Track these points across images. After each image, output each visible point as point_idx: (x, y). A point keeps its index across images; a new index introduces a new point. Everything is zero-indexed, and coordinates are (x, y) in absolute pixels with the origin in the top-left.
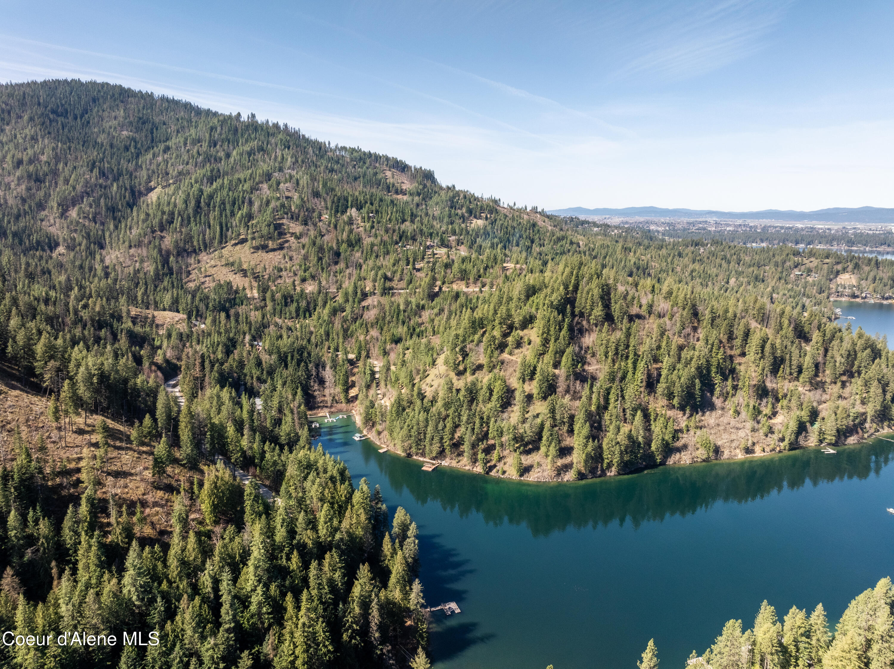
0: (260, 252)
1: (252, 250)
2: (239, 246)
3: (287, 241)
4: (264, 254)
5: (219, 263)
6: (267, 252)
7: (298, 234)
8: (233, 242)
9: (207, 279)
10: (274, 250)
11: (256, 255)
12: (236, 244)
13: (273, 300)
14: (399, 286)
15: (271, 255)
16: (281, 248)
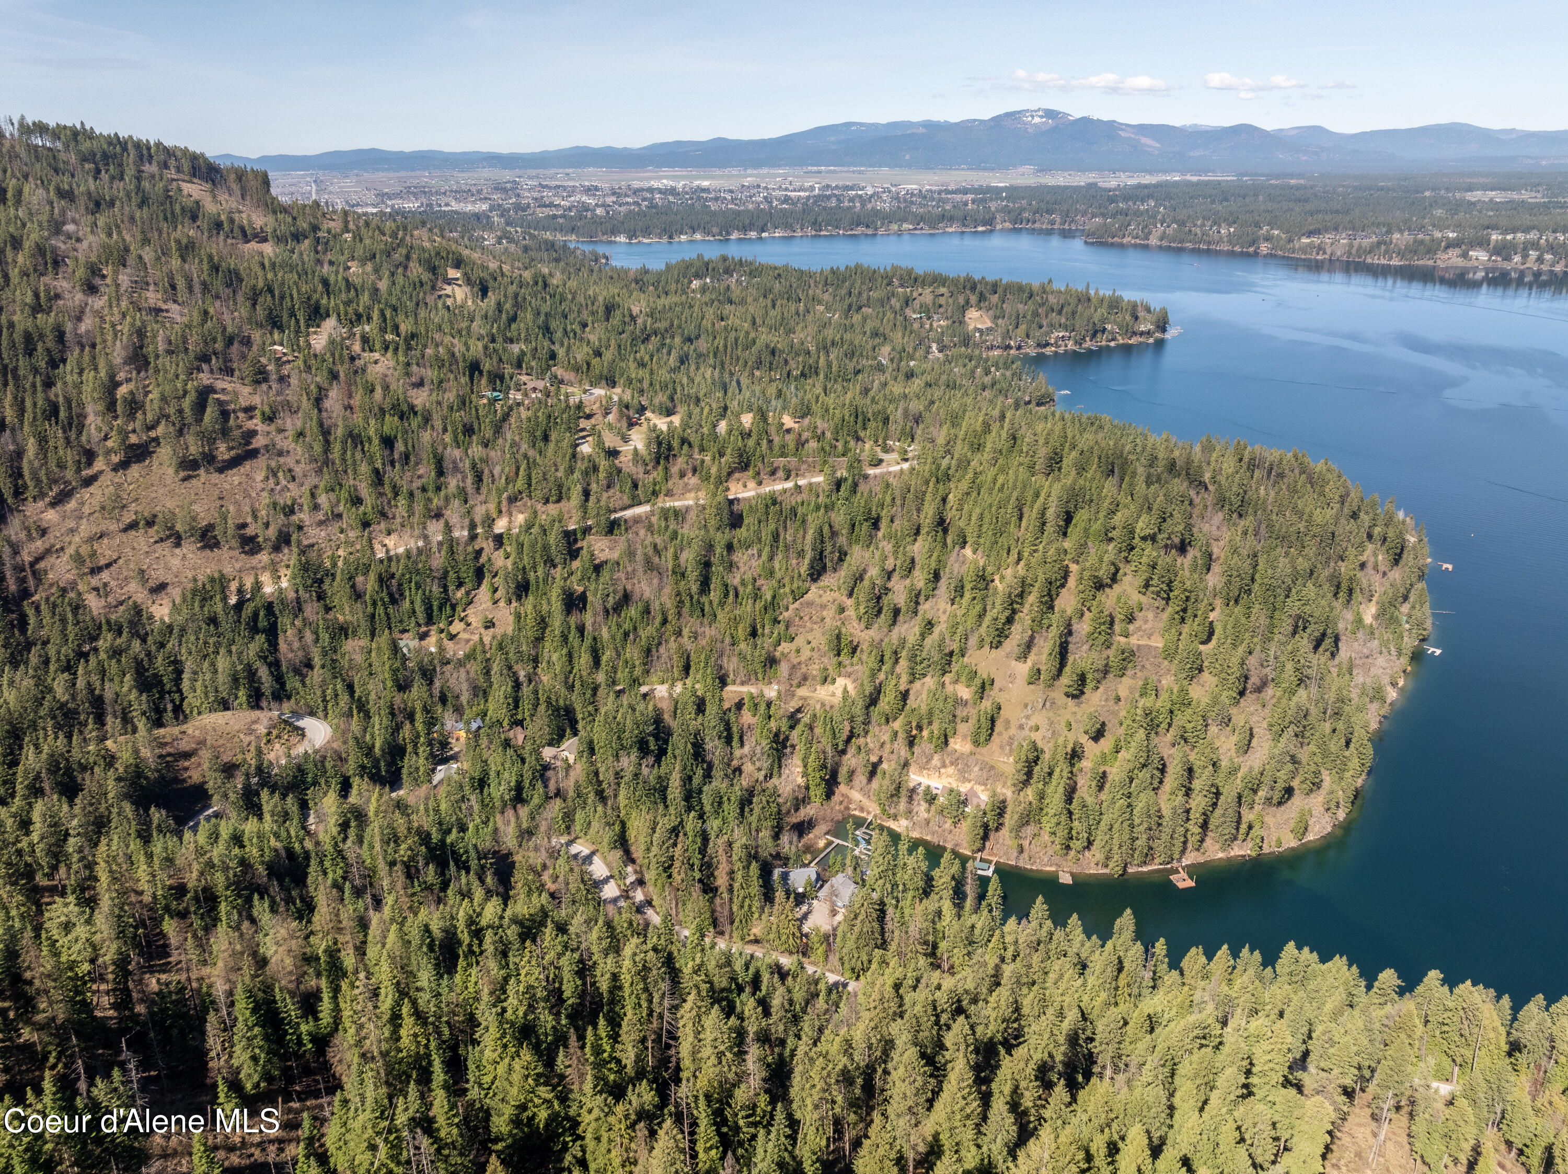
0: (202, 471)
1: (182, 474)
2: (135, 470)
3: (252, 433)
4: (215, 477)
5: (114, 527)
6: (221, 471)
7: (267, 409)
8: (115, 459)
9: (105, 576)
10: (235, 463)
11: (194, 481)
12: (124, 465)
13: (358, 595)
14: (619, 504)
15: (234, 477)
16: (253, 454)
